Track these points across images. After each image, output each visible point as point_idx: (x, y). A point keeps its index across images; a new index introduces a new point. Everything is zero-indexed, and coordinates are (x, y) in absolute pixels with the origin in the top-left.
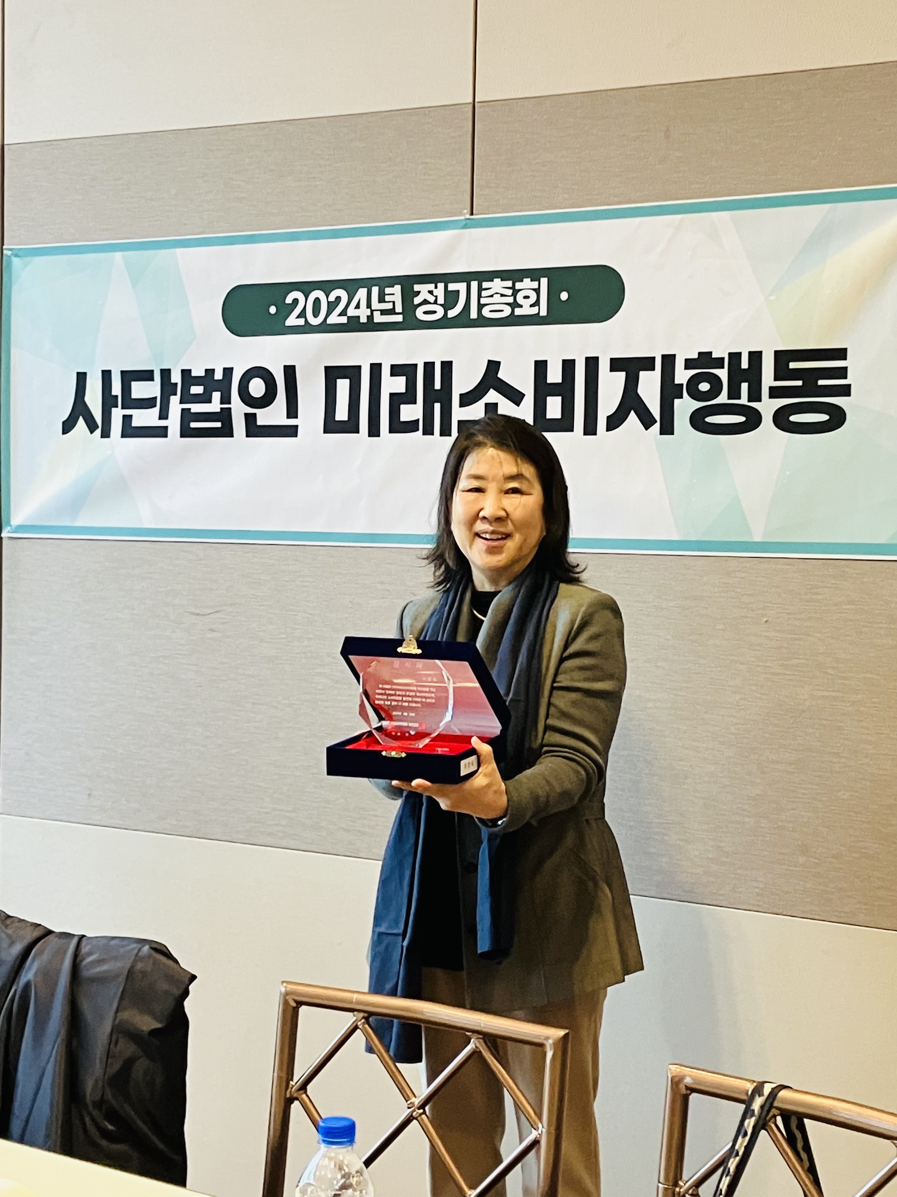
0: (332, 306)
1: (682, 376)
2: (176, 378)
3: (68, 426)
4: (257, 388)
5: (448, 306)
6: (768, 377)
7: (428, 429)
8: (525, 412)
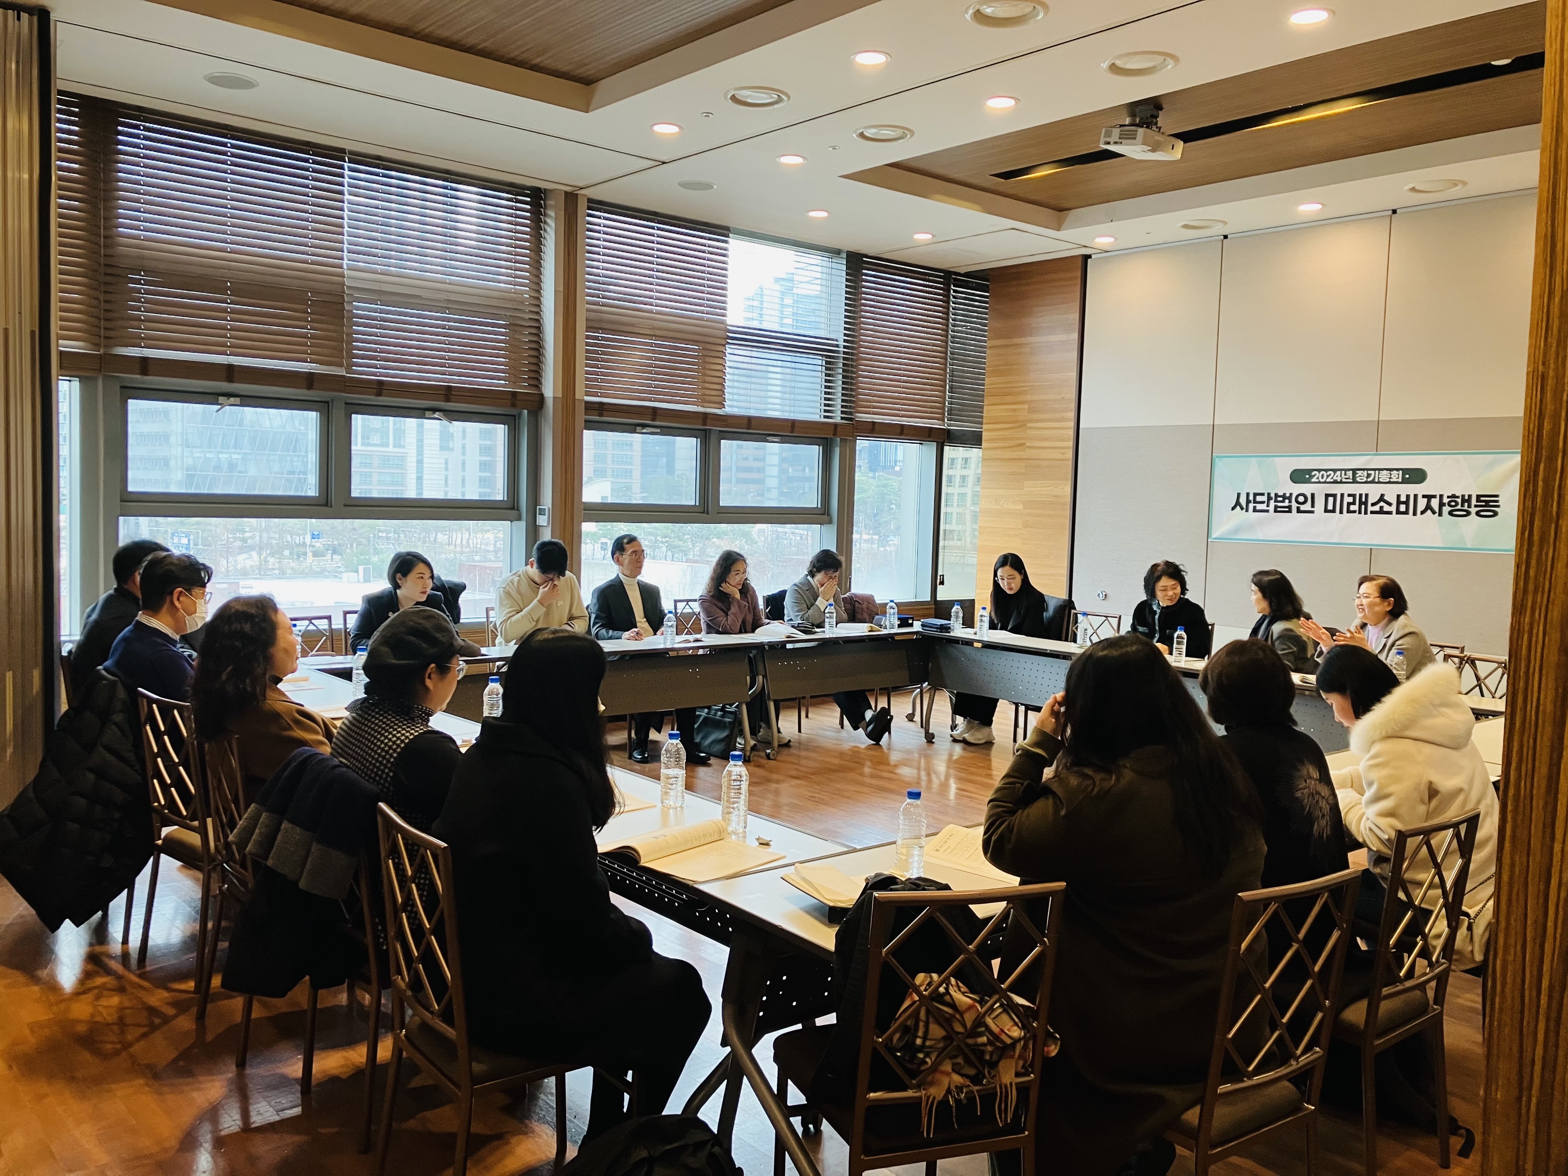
0: (1328, 476)
1: (1446, 500)
2: (1273, 495)
3: (1233, 509)
4: (1301, 499)
5: (1367, 478)
6: (1474, 502)
7: (1360, 513)
8: (1393, 509)
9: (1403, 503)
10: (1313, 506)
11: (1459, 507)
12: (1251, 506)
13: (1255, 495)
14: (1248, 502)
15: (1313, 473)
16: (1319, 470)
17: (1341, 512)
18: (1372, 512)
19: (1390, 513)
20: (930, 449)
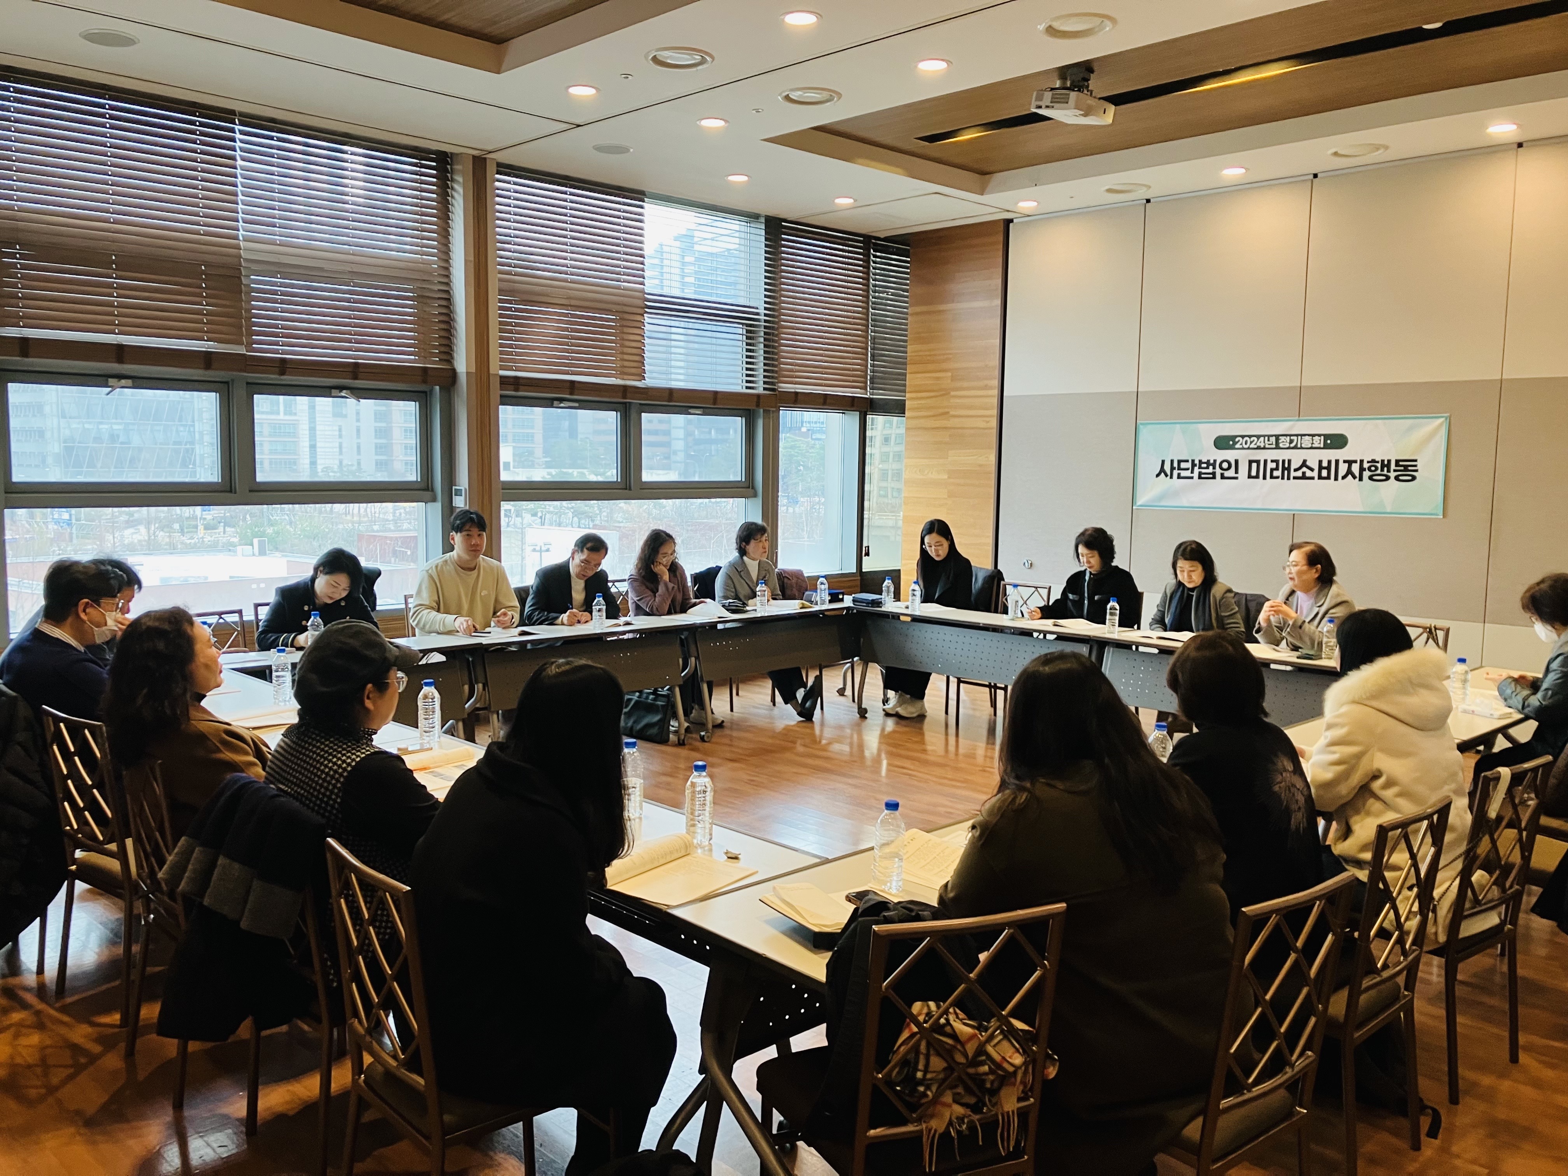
0: (1251, 442)
1: (1366, 465)
2: (1197, 462)
3: (1158, 475)
4: (1225, 465)
5: (1290, 443)
6: (1393, 466)
7: (1283, 478)
8: (1315, 474)
9: (1325, 468)
10: (1237, 472)
11: (1379, 472)
12: (1176, 472)
13: (1179, 462)
14: (1172, 468)
15: (1237, 440)
16: (1243, 437)
17: (1264, 478)
18: (1295, 478)
19: (1313, 478)
20: (852, 420)
